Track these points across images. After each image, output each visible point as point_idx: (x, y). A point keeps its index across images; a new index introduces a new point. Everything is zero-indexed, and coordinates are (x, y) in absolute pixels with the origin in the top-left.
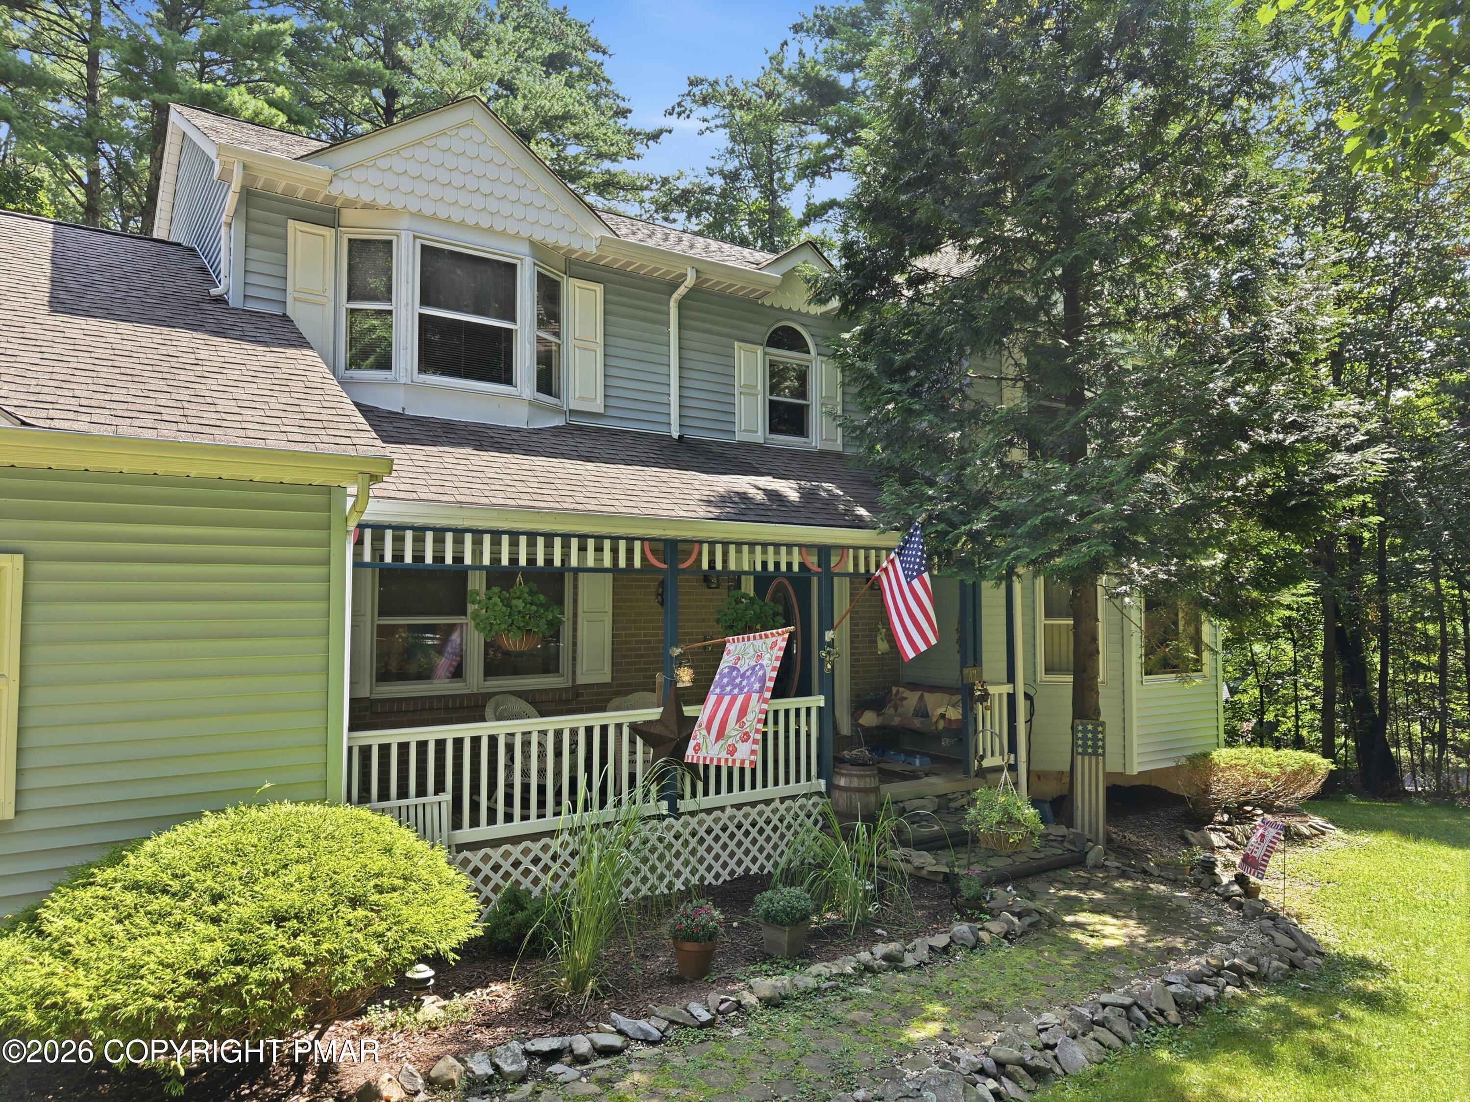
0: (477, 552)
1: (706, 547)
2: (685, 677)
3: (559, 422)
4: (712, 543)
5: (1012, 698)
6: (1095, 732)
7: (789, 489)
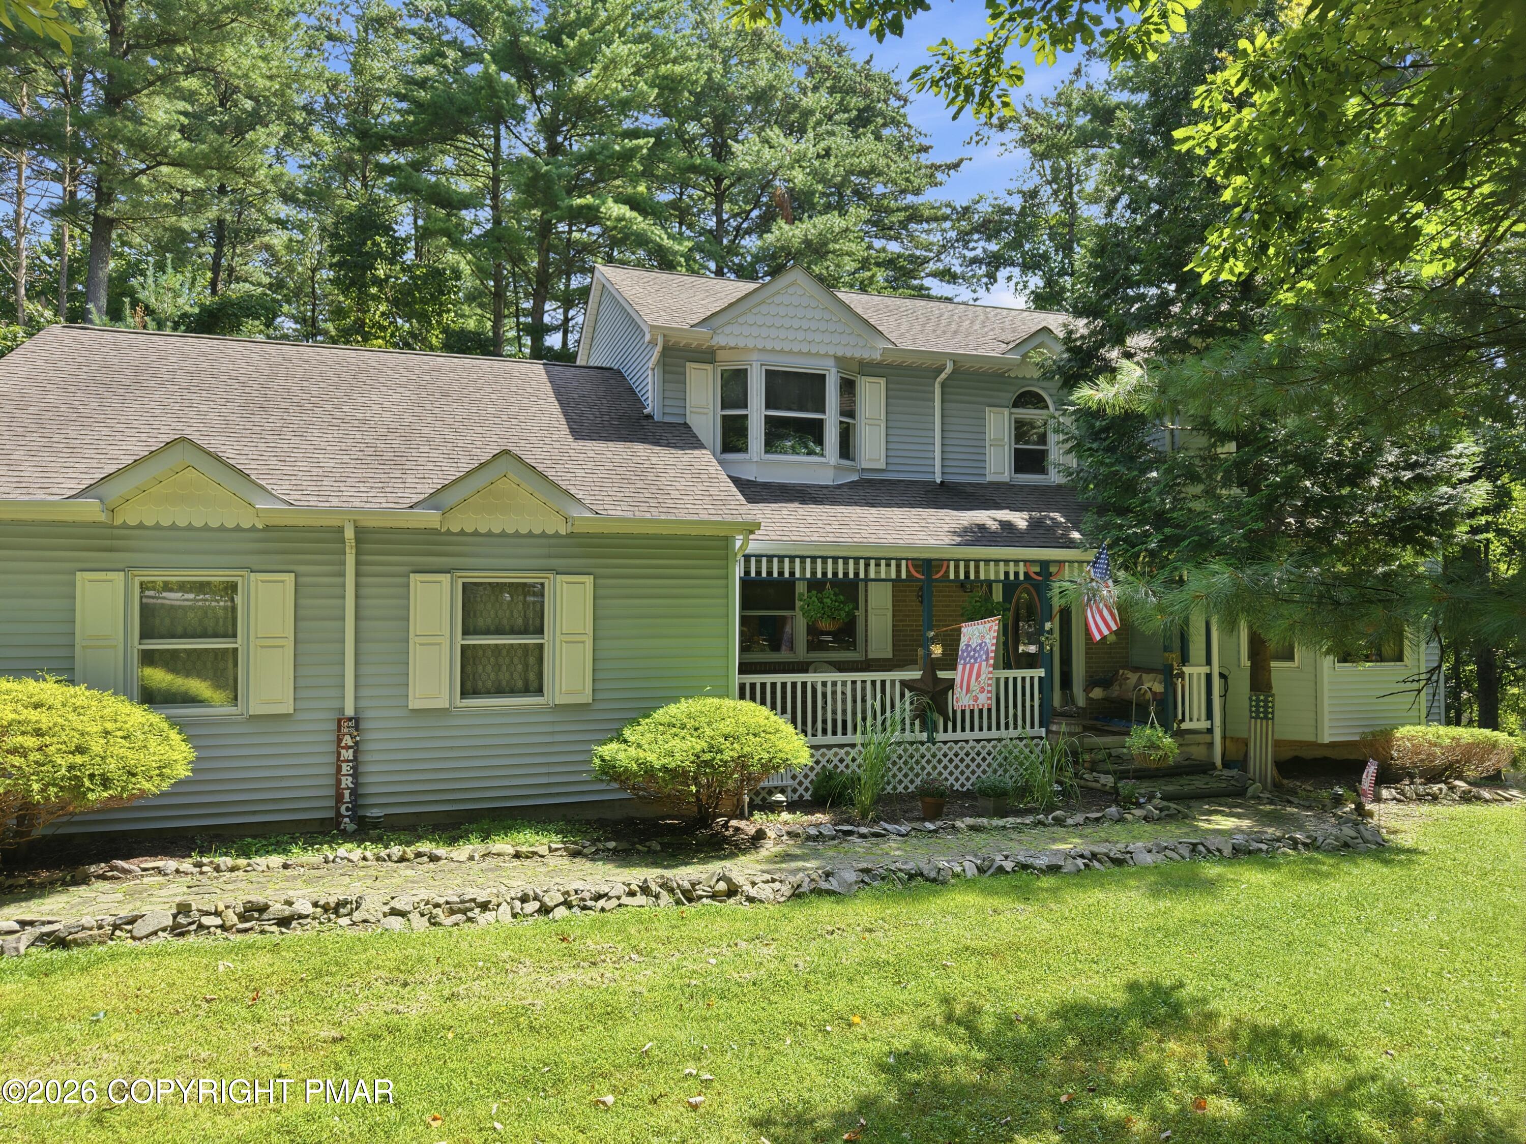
0: (803, 569)
1: (952, 564)
2: (937, 650)
3: (855, 477)
4: (957, 561)
5: (1209, 677)
6: (1266, 701)
7: (1020, 520)
